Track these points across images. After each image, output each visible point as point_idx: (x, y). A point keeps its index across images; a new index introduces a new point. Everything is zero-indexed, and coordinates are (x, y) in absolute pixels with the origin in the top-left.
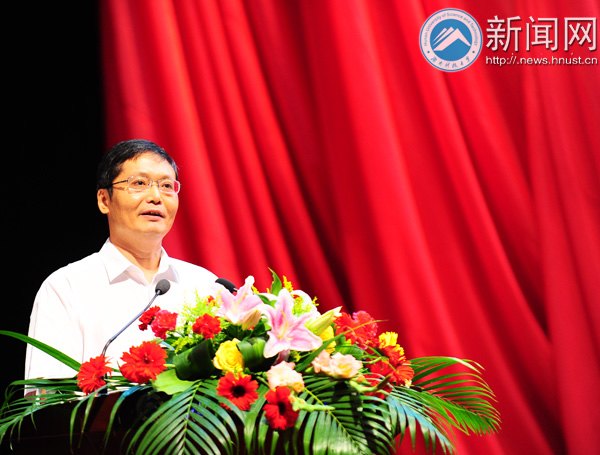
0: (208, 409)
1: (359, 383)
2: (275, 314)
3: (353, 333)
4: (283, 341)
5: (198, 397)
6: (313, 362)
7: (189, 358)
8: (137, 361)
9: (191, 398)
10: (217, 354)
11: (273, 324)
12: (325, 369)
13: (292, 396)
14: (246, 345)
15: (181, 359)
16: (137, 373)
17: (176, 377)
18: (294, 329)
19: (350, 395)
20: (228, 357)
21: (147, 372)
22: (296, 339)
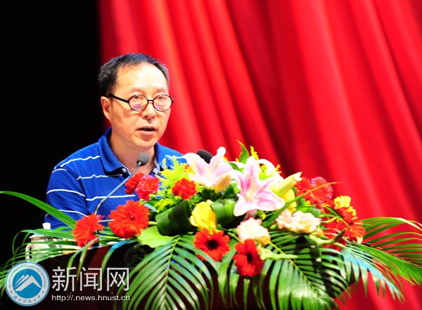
0: (186, 259)
1: (318, 236)
2: (244, 179)
3: (312, 195)
4: (251, 201)
5: (178, 250)
6: (277, 220)
7: (169, 216)
8: (123, 219)
9: (171, 250)
10: (193, 213)
11: (242, 187)
12: (288, 226)
13: (259, 248)
14: (218, 205)
15: (162, 218)
16: (124, 229)
17: (158, 233)
18: (261, 191)
19: (309, 247)
20: (203, 216)
21: (133, 227)
22: (262, 200)
